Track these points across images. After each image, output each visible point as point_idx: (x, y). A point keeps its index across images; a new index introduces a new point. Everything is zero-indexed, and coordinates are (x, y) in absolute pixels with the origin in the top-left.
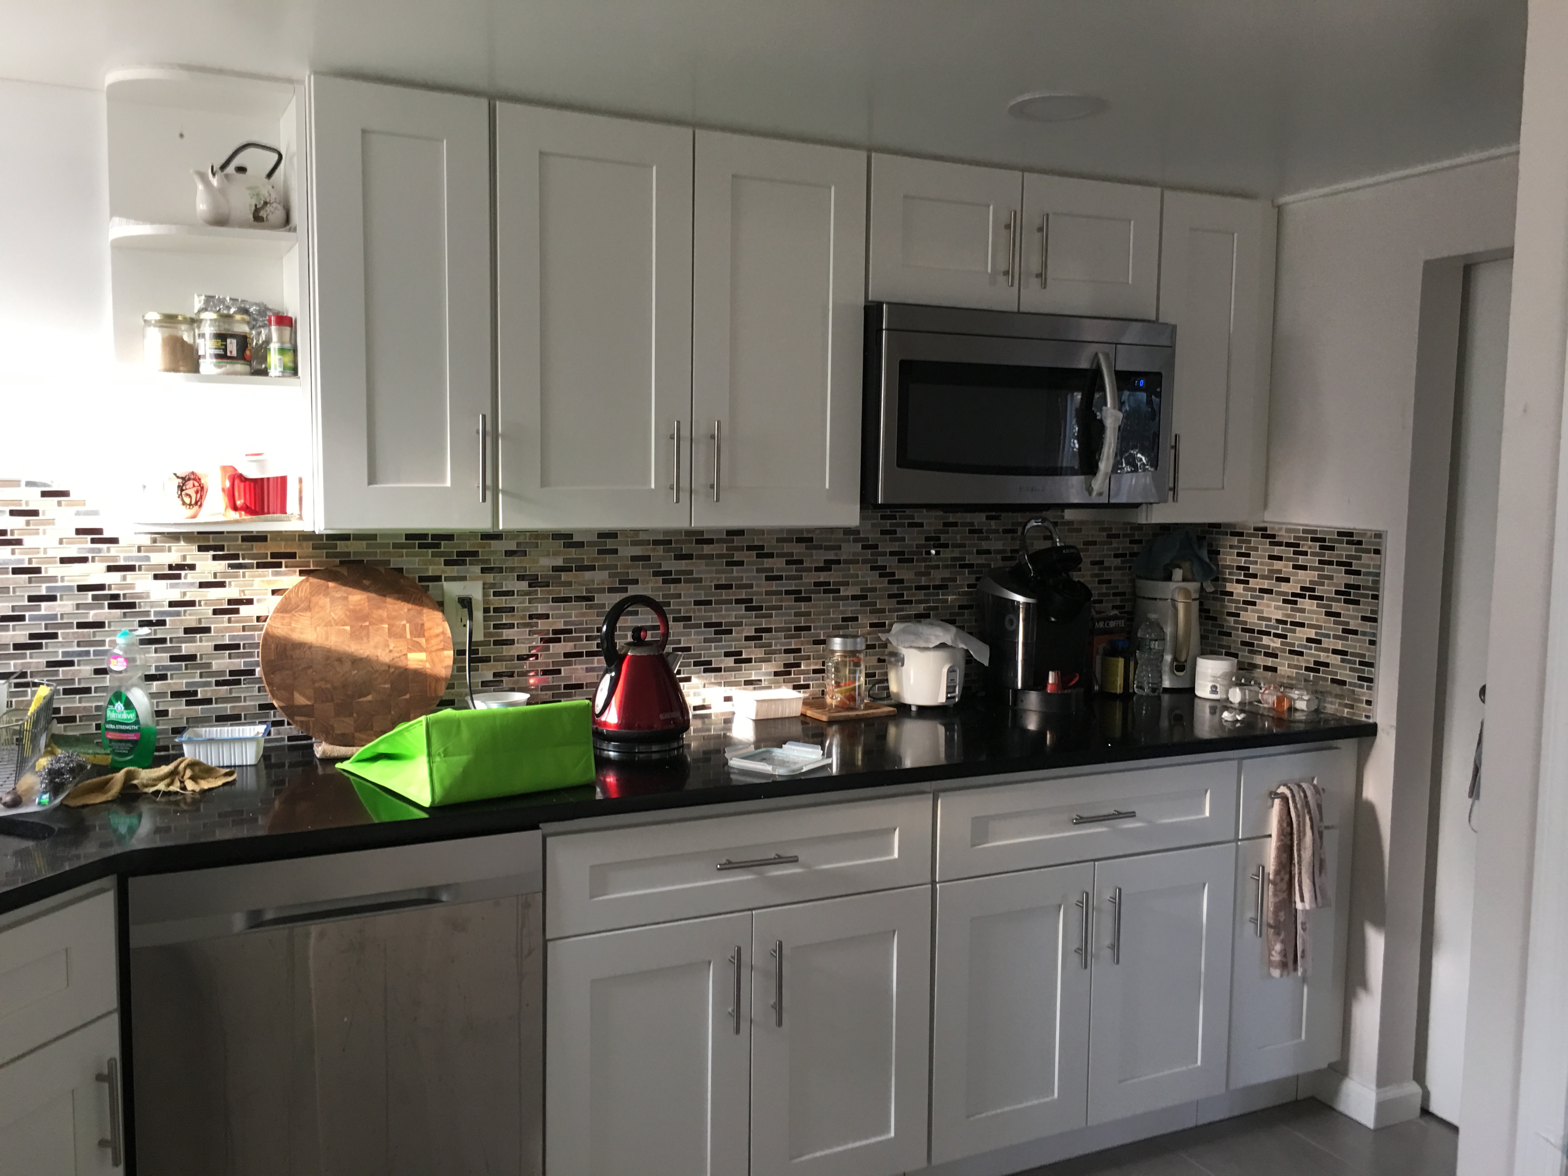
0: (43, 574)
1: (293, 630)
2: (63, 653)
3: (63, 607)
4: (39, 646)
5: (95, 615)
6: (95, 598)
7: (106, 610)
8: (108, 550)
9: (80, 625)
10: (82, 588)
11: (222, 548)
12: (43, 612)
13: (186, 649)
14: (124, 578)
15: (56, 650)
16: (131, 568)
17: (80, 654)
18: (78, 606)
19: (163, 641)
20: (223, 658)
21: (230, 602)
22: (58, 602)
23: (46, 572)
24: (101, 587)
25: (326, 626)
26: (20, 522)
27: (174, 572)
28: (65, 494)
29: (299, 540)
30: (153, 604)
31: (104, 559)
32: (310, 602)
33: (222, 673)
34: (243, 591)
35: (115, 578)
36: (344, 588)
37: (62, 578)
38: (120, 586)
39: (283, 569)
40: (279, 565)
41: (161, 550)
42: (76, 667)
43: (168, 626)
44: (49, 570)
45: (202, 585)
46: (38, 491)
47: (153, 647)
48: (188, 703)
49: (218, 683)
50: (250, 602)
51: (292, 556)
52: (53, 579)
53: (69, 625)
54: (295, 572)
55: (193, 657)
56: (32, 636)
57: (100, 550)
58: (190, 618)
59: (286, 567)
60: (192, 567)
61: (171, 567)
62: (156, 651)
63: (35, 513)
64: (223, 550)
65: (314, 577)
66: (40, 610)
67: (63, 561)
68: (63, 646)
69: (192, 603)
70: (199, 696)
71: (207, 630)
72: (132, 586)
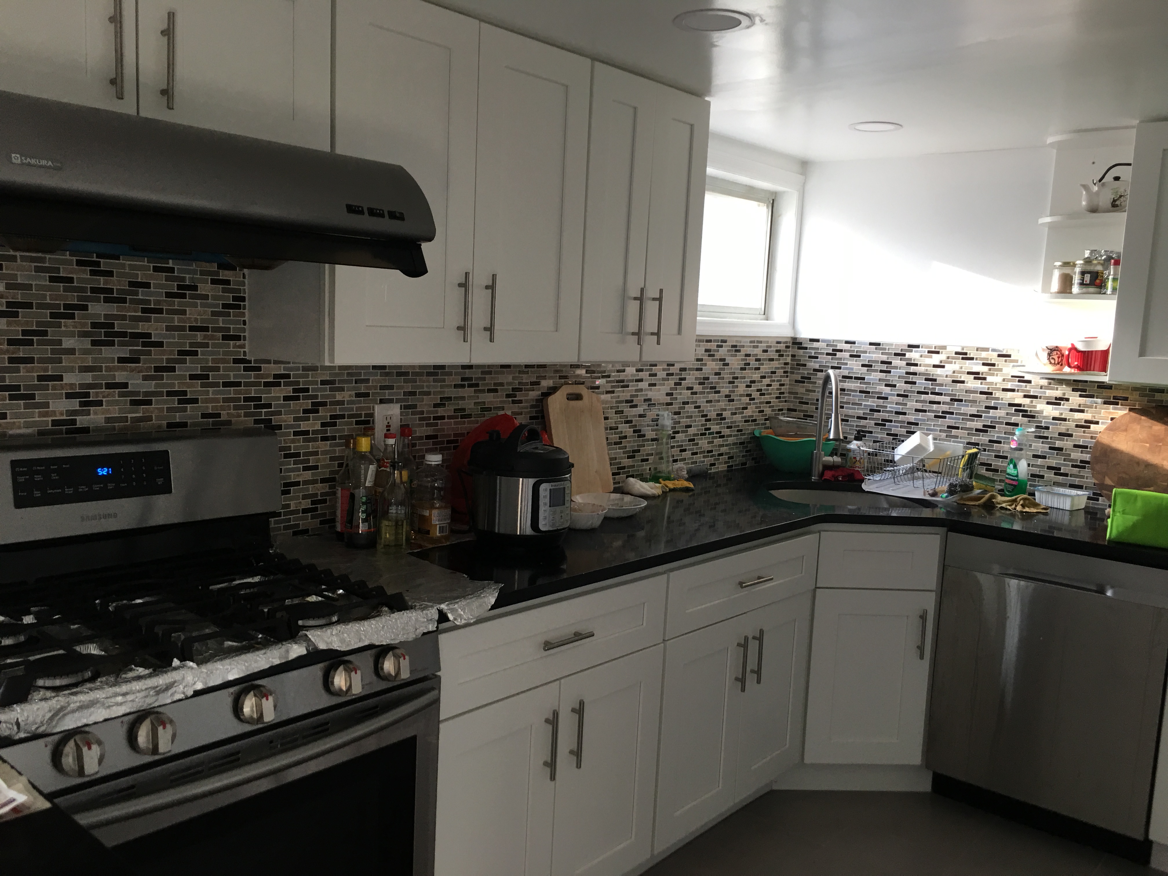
0: (993, 396)
1: (1113, 441)
2: (997, 436)
3: (1000, 413)
4: (986, 431)
5: (1015, 419)
6: (1016, 410)
7: (1021, 418)
8: (1026, 386)
9: (1007, 424)
10: (1011, 405)
11: (1085, 391)
12: (990, 415)
13: (1058, 444)
14: (1032, 402)
15: (994, 435)
16: (1035, 397)
17: (1005, 438)
18: (1007, 414)
19: (1047, 438)
20: (1078, 452)
21: (1086, 421)
22: (998, 411)
23: (995, 395)
24: (1019, 405)
25: (1134, 441)
26: (986, 369)
27: (1057, 402)
28: (1009, 356)
29: (1132, 390)
30: (1045, 417)
31: (1023, 391)
32: (1127, 426)
33: (1076, 461)
34: (1094, 416)
35: (1027, 401)
36: (1151, 421)
37: (1002, 399)
38: (1029, 406)
39: (1119, 406)
40: (1117, 404)
41: (1052, 389)
42: (1002, 445)
43: (1050, 430)
44: (997, 394)
45: (1072, 410)
46: (996, 354)
47: (1041, 440)
48: (1055, 474)
49: (1073, 466)
50: (1097, 423)
51: (1126, 399)
52: (998, 399)
53: (1002, 423)
54: (1126, 408)
55: (1060, 449)
56: (984, 426)
57: (1021, 386)
58: (1062, 428)
59: (1122, 405)
60: (1067, 400)
61: (1056, 399)
62: (1043, 443)
63: (994, 365)
64: (1086, 392)
65: (1134, 412)
66: (989, 413)
67: (1004, 390)
68: (997, 433)
69: (1065, 420)
70: (1062, 471)
71: (1071, 435)
72: (1035, 407)
